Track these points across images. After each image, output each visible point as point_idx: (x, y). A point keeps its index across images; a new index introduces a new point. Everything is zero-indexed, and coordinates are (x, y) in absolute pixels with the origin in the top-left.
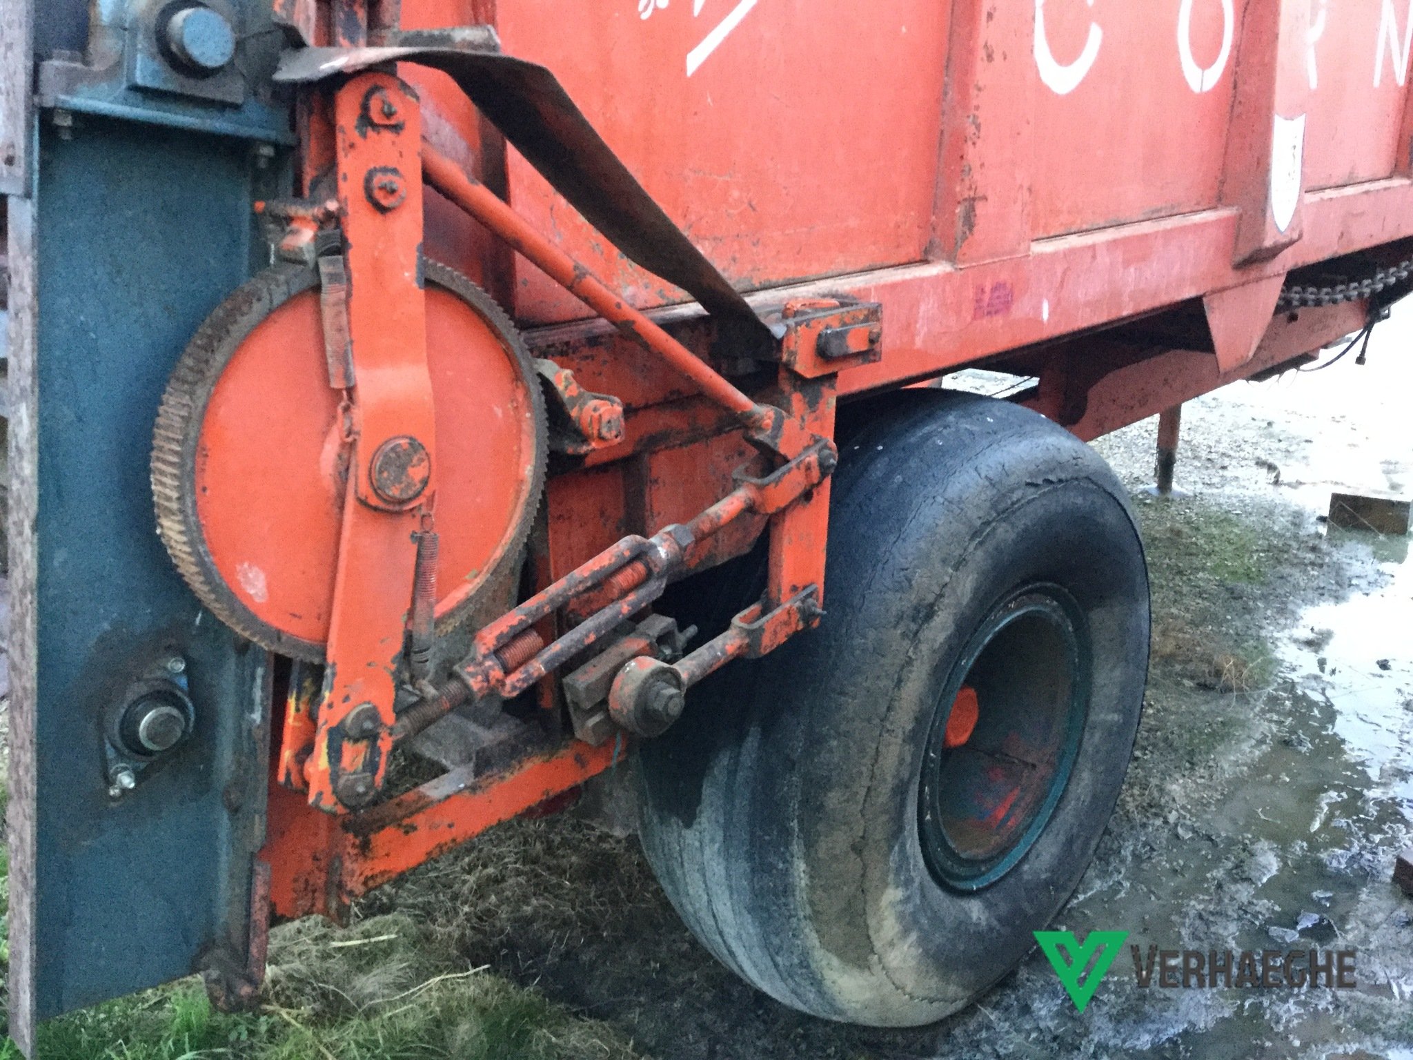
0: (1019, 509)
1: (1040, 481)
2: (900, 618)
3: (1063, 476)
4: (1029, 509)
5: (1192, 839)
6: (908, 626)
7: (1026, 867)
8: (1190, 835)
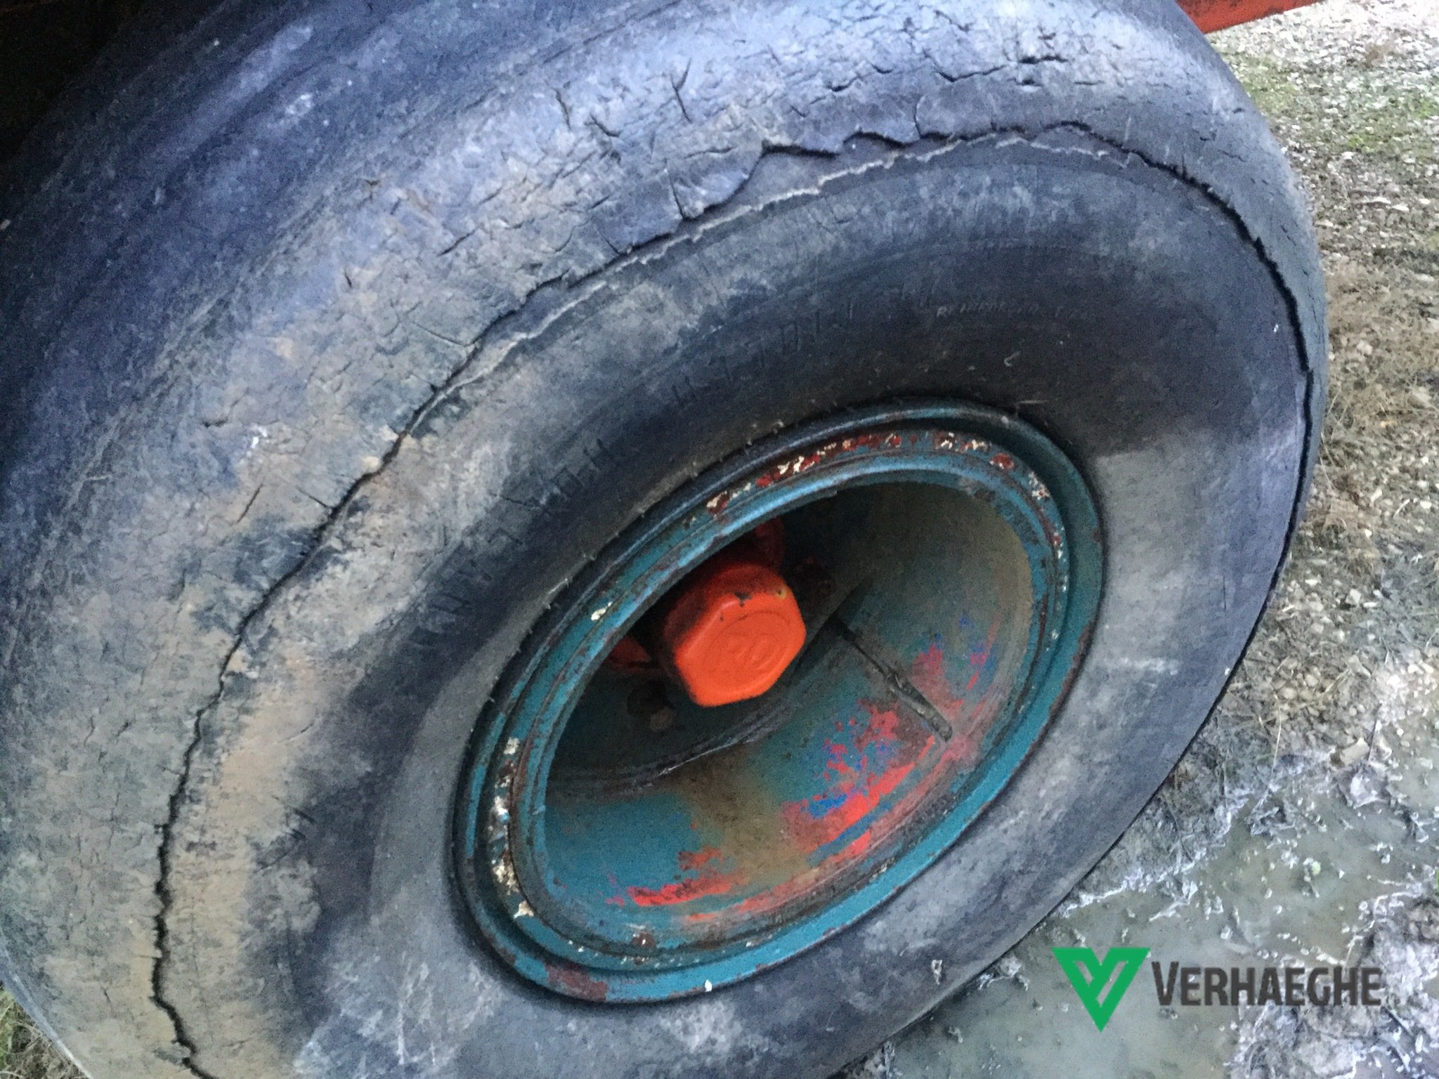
0: (720, 234)
1: (831, 143)
2: (189, 570)
3: (948, 122)
4: (771, 231)
5: (1370, 808)
6: (219, 591)
7: (878, 926)
8: (1373, 797)
